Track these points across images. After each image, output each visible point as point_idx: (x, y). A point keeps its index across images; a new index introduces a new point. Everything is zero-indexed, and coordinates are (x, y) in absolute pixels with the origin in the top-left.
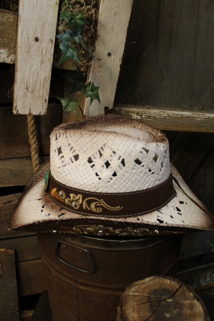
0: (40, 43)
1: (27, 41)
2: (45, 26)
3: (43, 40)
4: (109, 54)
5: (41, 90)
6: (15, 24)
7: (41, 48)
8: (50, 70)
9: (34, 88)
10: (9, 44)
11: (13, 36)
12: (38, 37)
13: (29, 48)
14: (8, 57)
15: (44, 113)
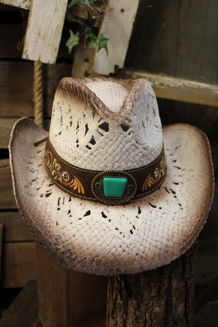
4: (122, 11)
5: (53, 38)
8: (63, 19)
9: (45, 35)
15: (54, 62)
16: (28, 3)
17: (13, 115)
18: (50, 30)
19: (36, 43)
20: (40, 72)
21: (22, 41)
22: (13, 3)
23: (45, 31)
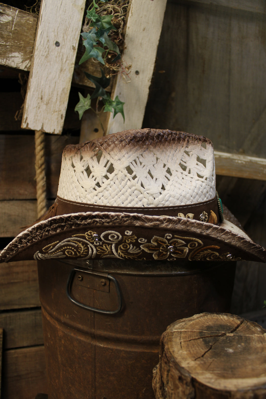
0: (61, 48)
1: (47, 44)
2: (68, 30)
3: (64, 45)
4: (137, 73)
5: (58, 103)
6: (35, 27)
7: (61, 54)
8: (70, 81)
9: (49, 100)
10: (25, 47)
11: (30, 39)
12: (58, 41)
13: (48, 52)
14: (22, 62)
15: (59, 131)
16: (28, 63)
17: (12, 198)
18: (55, 93)
19: (38, 109)
20: (42, 145)
21: (21, 111)
22: (10, 63)
23: (49, 95)
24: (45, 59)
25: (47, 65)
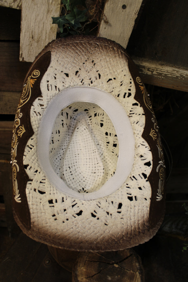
4: (124, 7)
9: (39, 38)
14: (14, 1)
16: (19, 2)
18: (44, 32)
19: (31, 47)
22: (3, 4)
23: (39, 34)
24: (32, 2)
25: (34, 8)
